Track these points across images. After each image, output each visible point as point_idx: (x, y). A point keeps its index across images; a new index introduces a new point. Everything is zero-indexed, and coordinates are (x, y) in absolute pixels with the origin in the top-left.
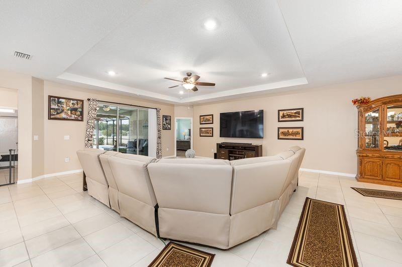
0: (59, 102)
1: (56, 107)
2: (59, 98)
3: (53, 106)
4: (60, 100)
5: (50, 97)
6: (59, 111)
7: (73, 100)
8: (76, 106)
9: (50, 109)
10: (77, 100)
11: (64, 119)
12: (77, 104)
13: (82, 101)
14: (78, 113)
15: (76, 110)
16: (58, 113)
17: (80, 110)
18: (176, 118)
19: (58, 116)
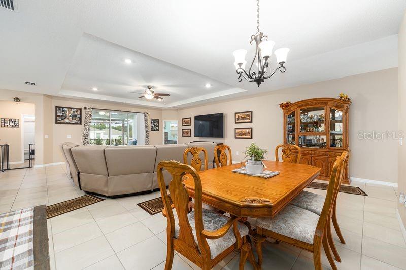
0: (64, 111)
1: (61, 114)
2: (63, 108)
3: (59, 114)
4: (64, 109)
5: (57, 107)
6: (63, 117)
7: (74, 109)
8: (76, 113)
9: (57, 116)
10: (77, 109)
11: (67, 123)
12: (77, 112)
13: (81, 110)
14: (78, 118)
15: (75, 116)
16: (62, 119)
17: (79, 116)
18: (164, 121)
19: (62, 121)
